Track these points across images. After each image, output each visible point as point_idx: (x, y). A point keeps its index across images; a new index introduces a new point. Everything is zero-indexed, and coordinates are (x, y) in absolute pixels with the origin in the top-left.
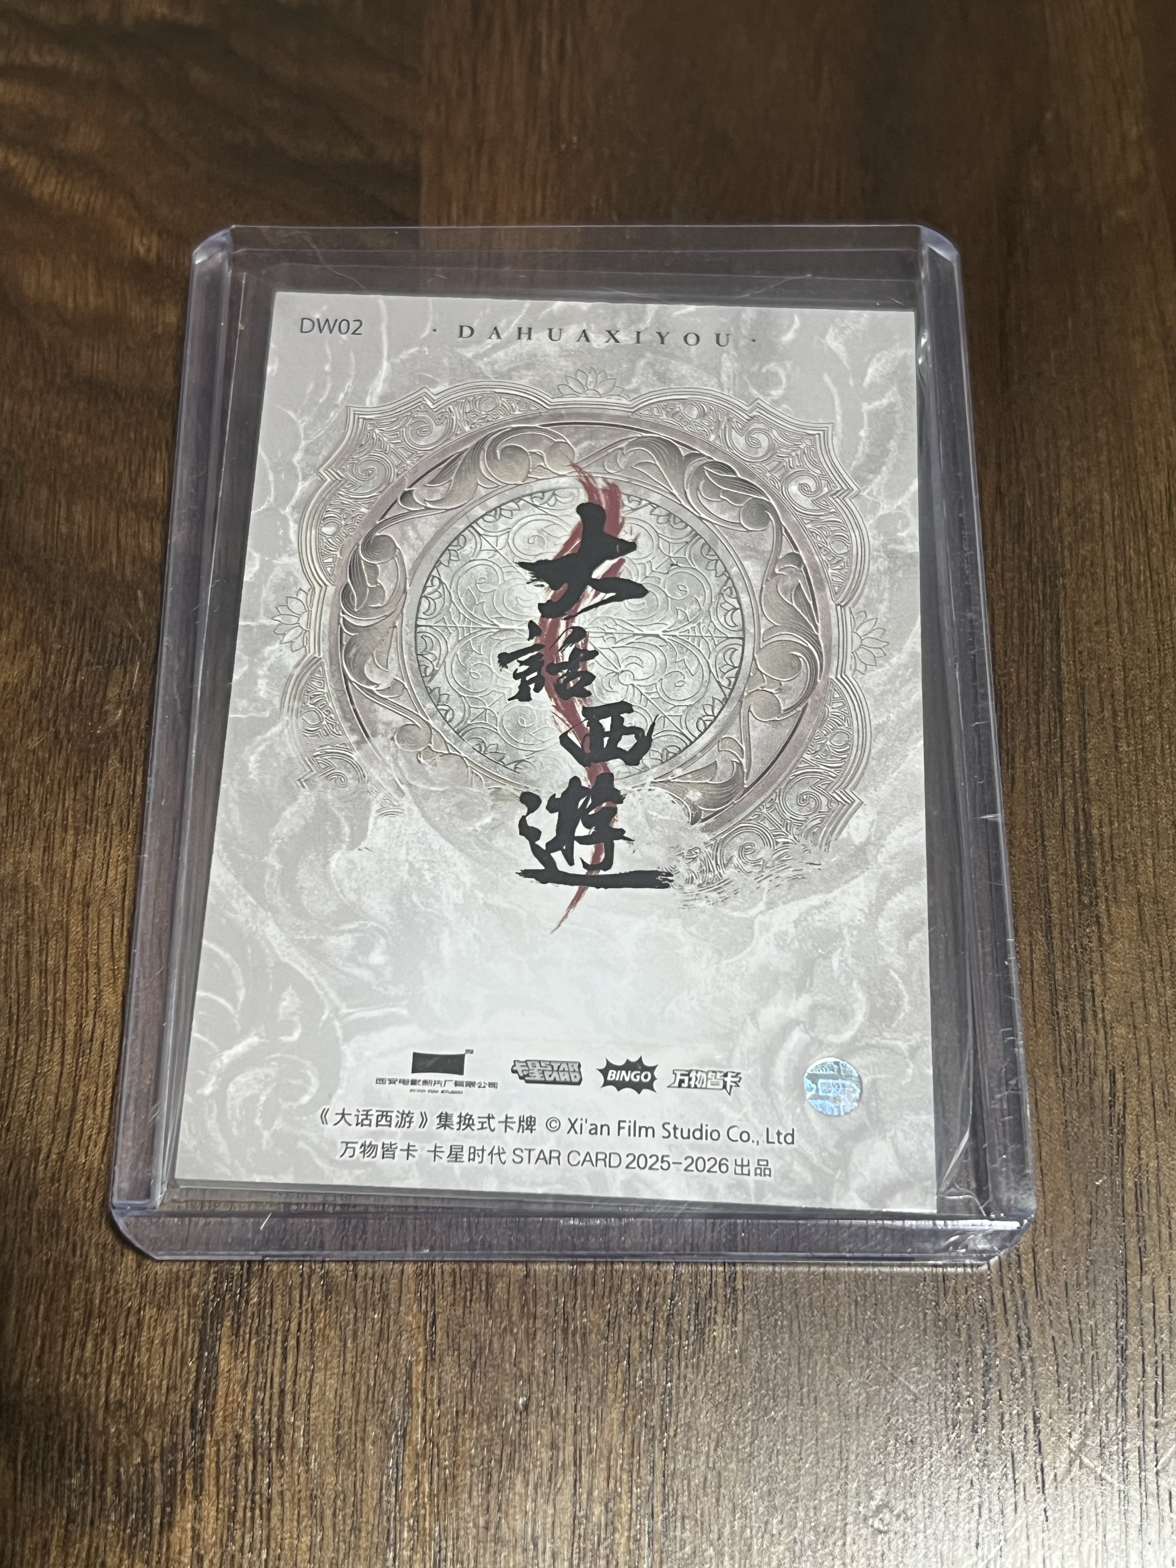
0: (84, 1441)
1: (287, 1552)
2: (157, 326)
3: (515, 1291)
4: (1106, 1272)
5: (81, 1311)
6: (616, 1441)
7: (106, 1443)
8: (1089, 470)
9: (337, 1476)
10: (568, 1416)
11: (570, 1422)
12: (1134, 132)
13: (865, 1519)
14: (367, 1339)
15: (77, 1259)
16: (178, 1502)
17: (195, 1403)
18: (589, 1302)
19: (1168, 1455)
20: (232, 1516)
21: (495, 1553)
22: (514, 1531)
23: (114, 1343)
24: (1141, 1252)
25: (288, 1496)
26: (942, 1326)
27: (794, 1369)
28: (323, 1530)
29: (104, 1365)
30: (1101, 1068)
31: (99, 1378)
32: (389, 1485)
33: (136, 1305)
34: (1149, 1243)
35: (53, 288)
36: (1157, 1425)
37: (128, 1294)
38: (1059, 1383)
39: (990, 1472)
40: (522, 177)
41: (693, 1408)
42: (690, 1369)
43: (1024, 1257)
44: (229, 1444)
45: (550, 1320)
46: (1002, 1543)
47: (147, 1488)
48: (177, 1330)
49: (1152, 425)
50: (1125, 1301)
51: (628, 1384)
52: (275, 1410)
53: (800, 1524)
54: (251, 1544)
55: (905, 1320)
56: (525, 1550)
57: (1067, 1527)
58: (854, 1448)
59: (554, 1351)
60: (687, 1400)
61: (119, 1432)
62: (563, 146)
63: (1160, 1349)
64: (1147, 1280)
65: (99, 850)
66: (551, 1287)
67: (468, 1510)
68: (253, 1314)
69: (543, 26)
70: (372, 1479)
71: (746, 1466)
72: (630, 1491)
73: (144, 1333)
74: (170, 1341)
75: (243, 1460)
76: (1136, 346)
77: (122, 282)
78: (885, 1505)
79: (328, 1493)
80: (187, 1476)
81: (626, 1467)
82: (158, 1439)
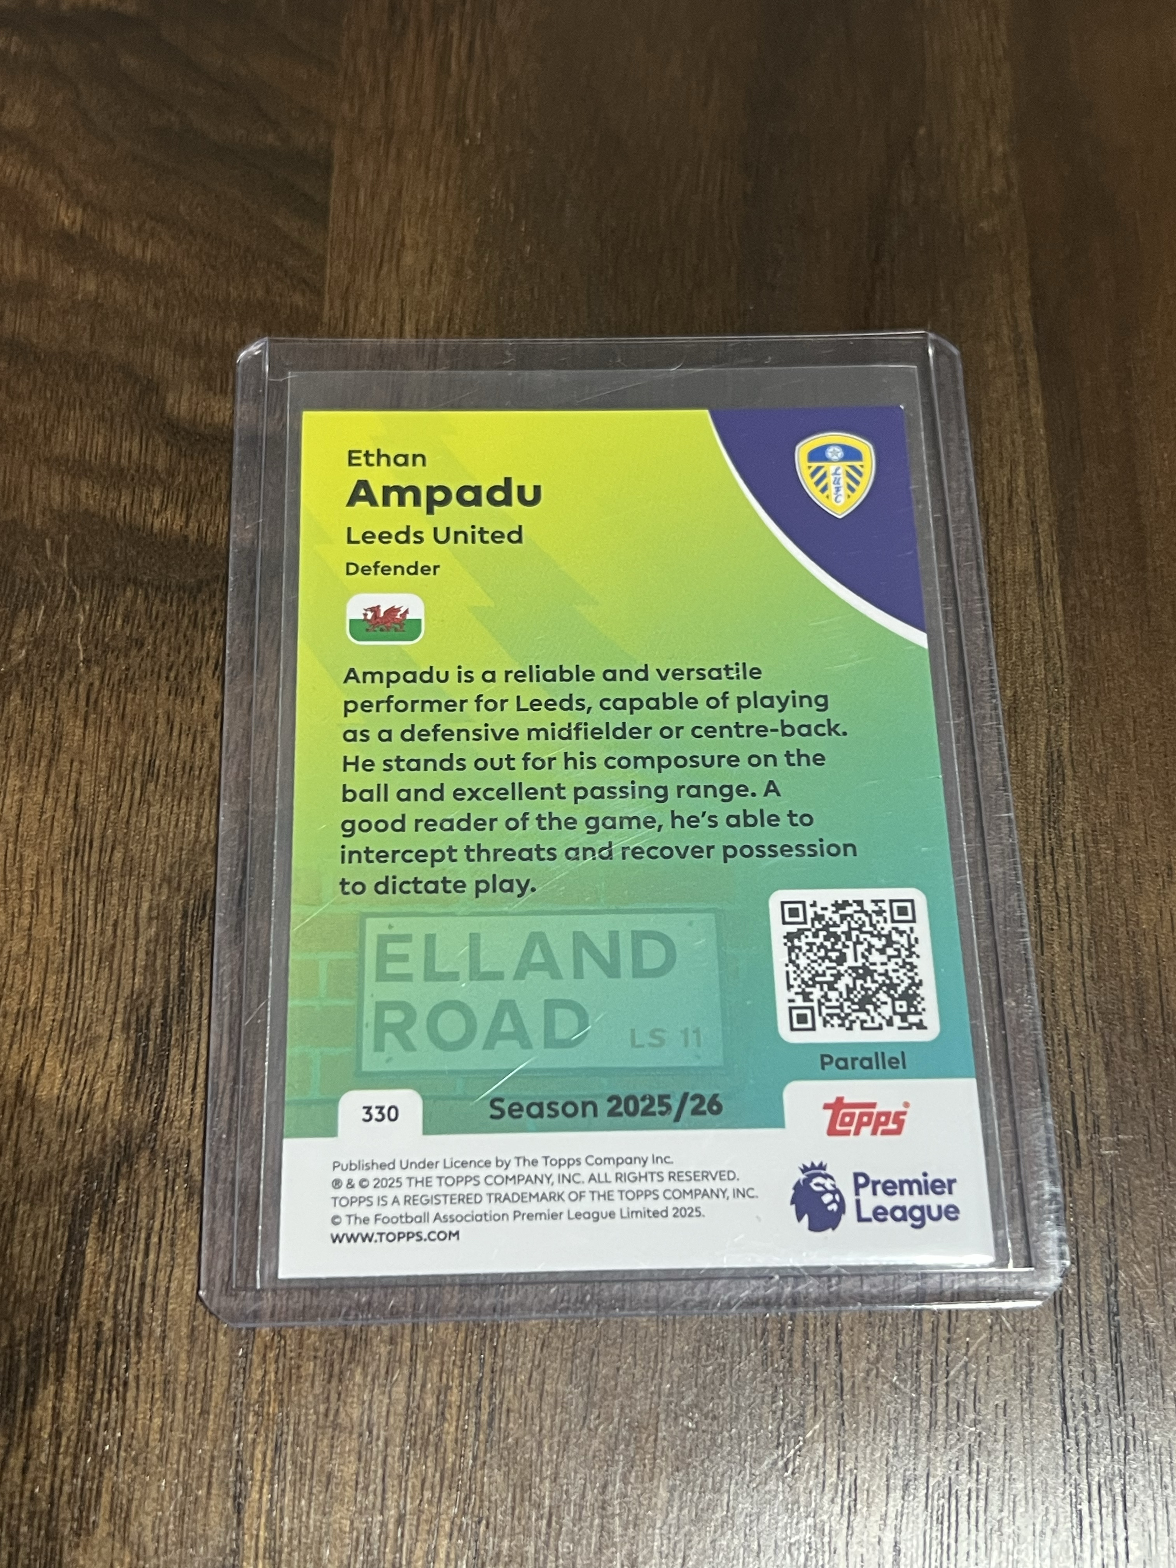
1: (140, 1432)
2: (77, 293)
6: (450, 1339)
9: (190, 1363)
12: (1000, 149)
13: (676, 1418)
16: (41, 1383)
17: (62, 1292)
19: (958, 1367)
20: (91, 1396)
21: (333, 1438)
22: (351, 1419)
25: (143, 1380)
28: (173, 1411)
32: (238, 1373)
33: (11, 1201)
36: (949, 1341)
39: (793, 1378)
40: (427, 167)
44: (91, 1331)
46: (801, 1444)
47: (13, 1368)
48: (48, 1226)
49: (999, 423)
52: (135, 1301)
53: (616, 1419)
54: (107, 1424)
56: (361, 1435)
57: (861, 1432)
58: (669, 1351)
62: (467, 141)
67: (310, 1398)
68: (120, 1213)
69: (454, 29)
70: (222, 1368)
71: (569, 1365)
72: (461, 1385)
73: (18, 1226)
74: (41, 1235)
75: (103, 1346)
76: (989, 349)
77: (47, 251)
78: (695, 1405)
79: (180, 1378)
80: (50, 1359)
81: (458, 1362)
82: (25, 1325)
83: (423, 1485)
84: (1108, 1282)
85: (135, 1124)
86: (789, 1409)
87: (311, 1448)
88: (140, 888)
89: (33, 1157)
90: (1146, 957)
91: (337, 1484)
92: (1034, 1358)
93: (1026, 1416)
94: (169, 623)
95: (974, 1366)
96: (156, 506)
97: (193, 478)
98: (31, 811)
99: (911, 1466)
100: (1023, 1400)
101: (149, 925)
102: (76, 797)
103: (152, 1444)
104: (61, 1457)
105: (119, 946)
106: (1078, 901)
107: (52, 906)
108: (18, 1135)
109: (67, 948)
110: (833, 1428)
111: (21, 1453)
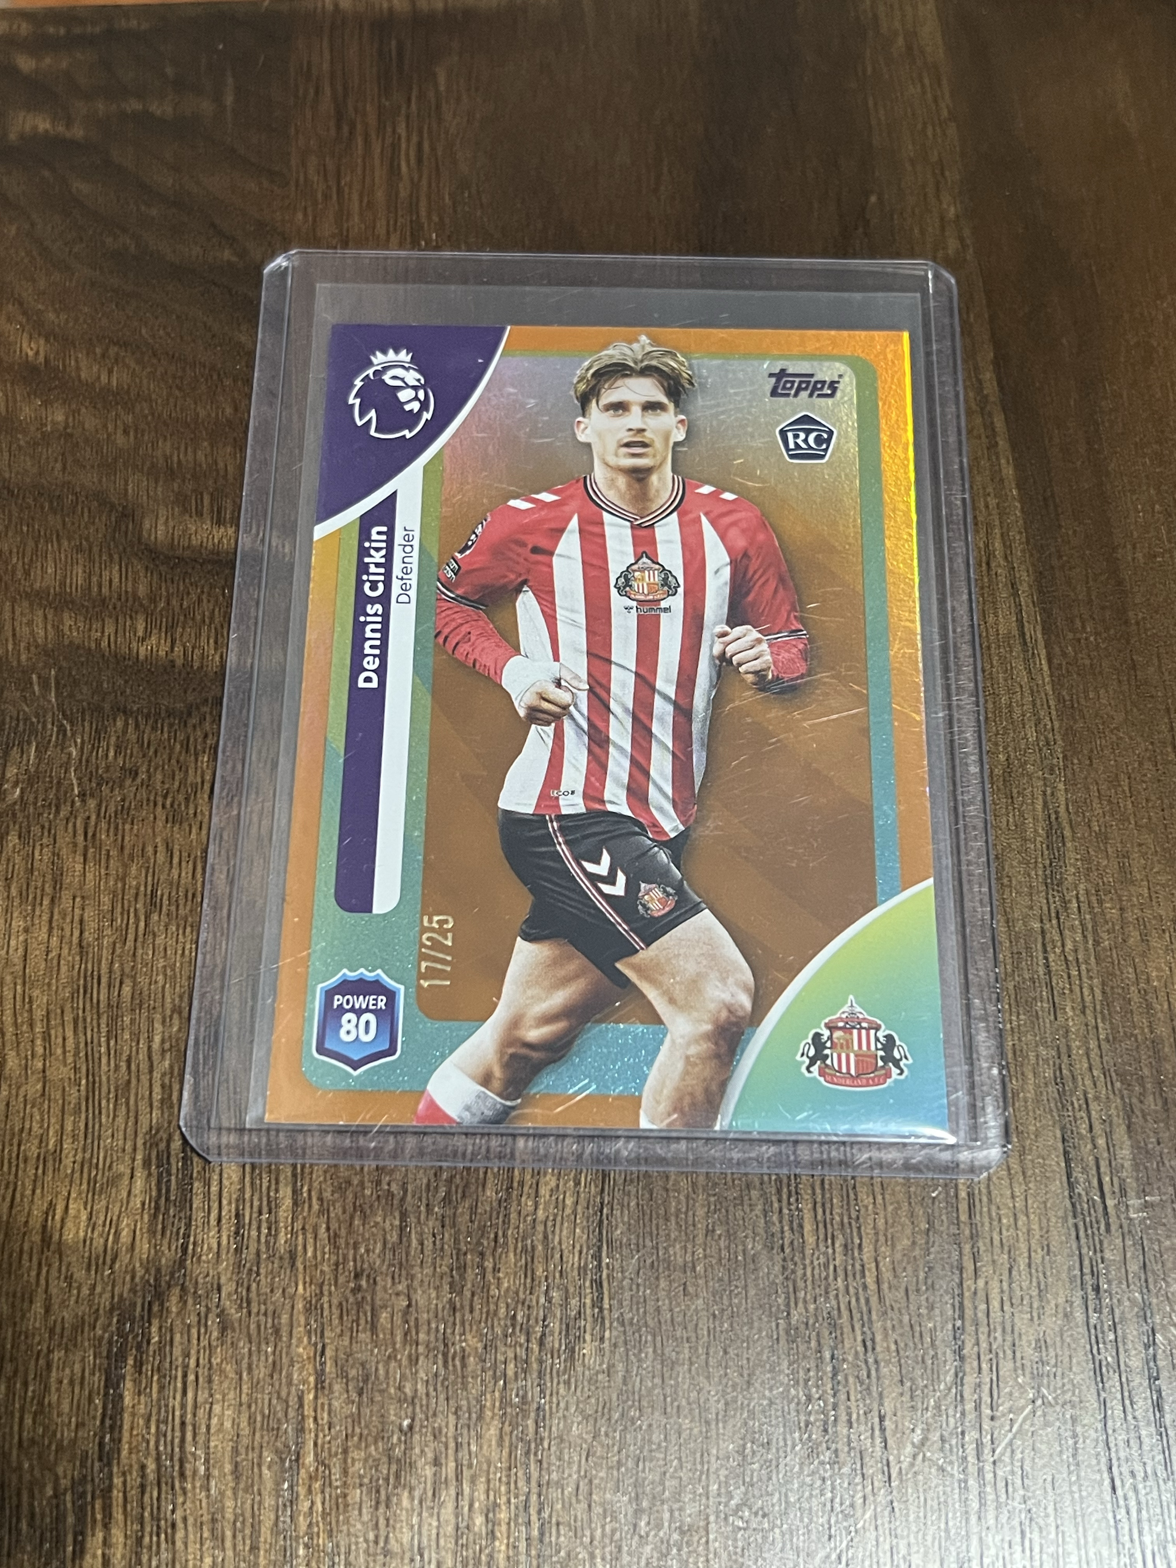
2: (46, 425)
3: (398, 1320)
4: (943, 1277)
6: (495, 1456)
7: (20, 1477)
9: (236, 1499)
10: (450, 1435)
11: (451, 1440)
12: (952, 210)
13: (726, 1519)
14: (261, 1372)
16: (89, 1532)
17: (102, 1438)
18: (467, 1327)
19: (1003, 1445)
20: (139, 1541)
22: (402, 1544)
23: (25, 1384)
24: (975, 1257)
25: (191, 1521)
26: (794, 1334)
27: (657, 1380)
28: (224, 1550)
29: (17, 1406)
31: (13, 1417)
32: (285, 1506)
33: (45, 1348)
34: (982, 1248)
36: (992, 1418)
37: (37, 1339)
38: (902, 1381)
39: (840, 1469)
41: (565, 1421)
42: (562, 1386)
44: (134, 1474)
45: (432, 1345)
46: (853, 1534)
47: (60, 1518)
48: (84, 1371)
50: (961, 1304)
51: (505, 1402)
52: (177, 1441)
53: (666, 1524)
57: (912, 1518)
58: (714, 1451)
59: (436, 1375)
60: (560, 1414)
61: (32, 1467)
63: (994, 1347)
64: (981, 1283)
66: (432, 1315)
67: (359, 1526)
68: (155, 1352)
69: (402, 130)
70: (269, 1501)
71: (615, 1473)
72: (509, 1501)
73: (54, 1374)
74: (77, 1382)
75: (148, 1489)
77: (12, 384)
78: (744, 1503)
79: (228, 1515)
80: (97, 1506)
81: (504, 1479)
82: (69, 1473)
84: (1147, 1347)
85: (163, 1261)
86: (838, 1500)
88: (151, 1021)
89: (64, 1301)
90: (1160, 1015)
92: (1079, 1429)
93: (1075, 1488)
94: (161, 749)
96: (140, 633)
97: (174, 602)
98: (37, 953)
99: (964, 1547)
100: (1070, 1473)
101: (163, 1058)
102: (81, 933)
105: (134, 1081)
106: (1087, 963)
107: (64, 1046)
108: (47, 1280)
109: (83, 1088)
110: (884, 1519)
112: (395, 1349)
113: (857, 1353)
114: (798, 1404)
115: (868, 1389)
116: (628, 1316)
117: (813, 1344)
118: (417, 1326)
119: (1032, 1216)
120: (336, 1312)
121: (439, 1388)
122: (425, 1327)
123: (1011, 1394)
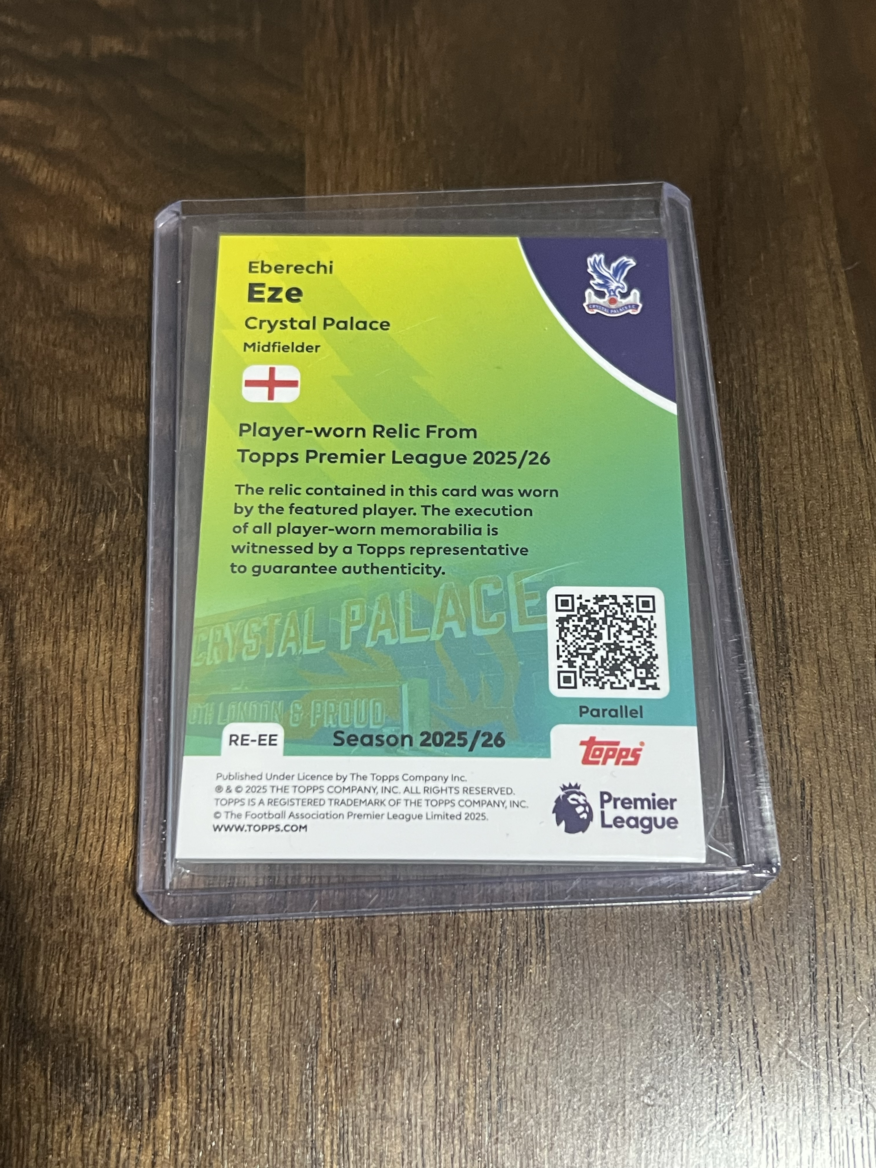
0: (93, 1056)
1: (236, 1131)
2: (122, 272)
3: (391, 944)
4: (801, 922)
5: (89, 966)
6: (464, 1047)
7: (109, 1057)
8: (777, 361)
9: (271, 1076)
10: (431, 1031)
11: (431, 1035)
12: (805, 120)
13: (638, 1097)
14: (290, 981)
15: (85, 929)
16: (161, 1099)
18: (443, 951)
19: (847, 1047)
20: (198, 1106)
22: (395, 1111)
23: (112, 987)
24: (825, 907)
25: (237, 1090)
26: (688, 962)
27: (586, 993)
28: (262, 1114)
29: (106, 1003)
30: (795, 779)
31: (103, 1012)
32: (307, 1082)
33: (127, 961)
34: (831, 900)
35: (48, 247)
36: (838, 1027)
37: (121, 954)
38: (770, 999)
39: (723, 1062)
40: (376, 161)
41: (517, 1022)
42: (514, 996)
43: (744, 912)
44: (194, 1056)
45: (416, 964)
46: (733, 1111)
47: (138, 1089)
48: (156, 977)
49: (821, 329)
50: (815, 941)
51: (471, 1007)
52: (226, 1031)
53: (593, 1101)
54: (212, 1125)
55: (663, 958)
56: (403, 1124)
57: (778, 1098)
58: (629, 1047)
59: (420, 986)
60: (513, 1017)
61: (117, 1049)
62: (404, 139)
63: (839, 974)
64: (829, 926)
65: (92, 643)
66: (416, 941)
67: (363, 1098)
68: (209, 965)
69: (388, 53)
70: (295, 1078)
71: (555, 1062)
72: (475, 1081)
73: (133, 980)
74: (152, 986)
75: (205, 1067)
76: (809, 272)
77: (96, 241)
78: (652, 1087)
79: (264, 1088)
80: (166, 1079)
81: (471, 1065)
82: (145, 1054)
83: (452, 1159)
86: (722, 1085)
87: (366, 1135)
91: (388, 1162)
95: (859, 1045)
99: (817, 1124)
103: (247, 1139)
104: (180, 1152)
108: (128, 910)
110: (756, 1098)
111: (150, 1152)
112: (389, 966)
113: (736, 976)
114: (692, 1013)
115: (745, 1003)
116: (563, 946)
117: (703, 969)
118: (405, 950)
119: (868, 877)
120: (345, 937)
121: (423, 996)
122: (411, 951)
123: (852, 1008)
